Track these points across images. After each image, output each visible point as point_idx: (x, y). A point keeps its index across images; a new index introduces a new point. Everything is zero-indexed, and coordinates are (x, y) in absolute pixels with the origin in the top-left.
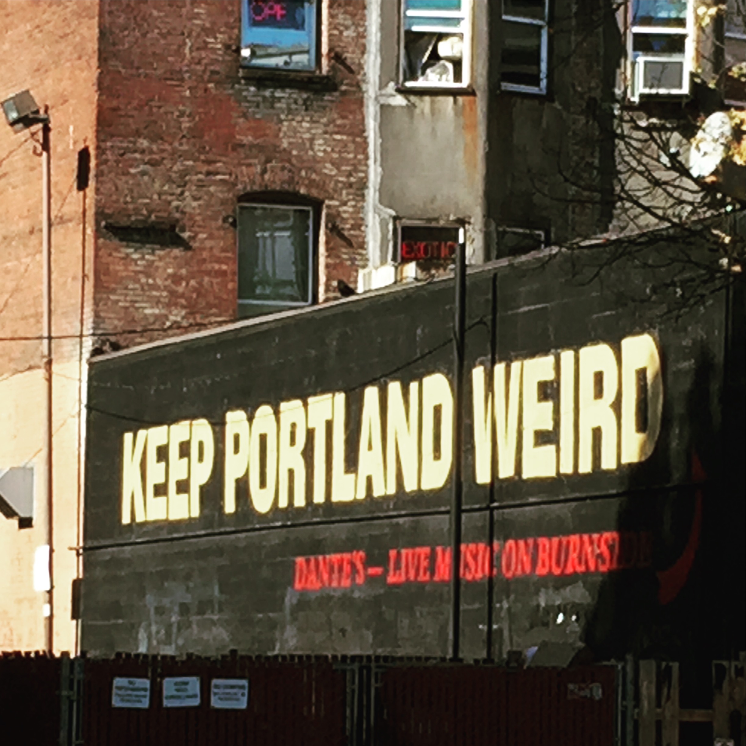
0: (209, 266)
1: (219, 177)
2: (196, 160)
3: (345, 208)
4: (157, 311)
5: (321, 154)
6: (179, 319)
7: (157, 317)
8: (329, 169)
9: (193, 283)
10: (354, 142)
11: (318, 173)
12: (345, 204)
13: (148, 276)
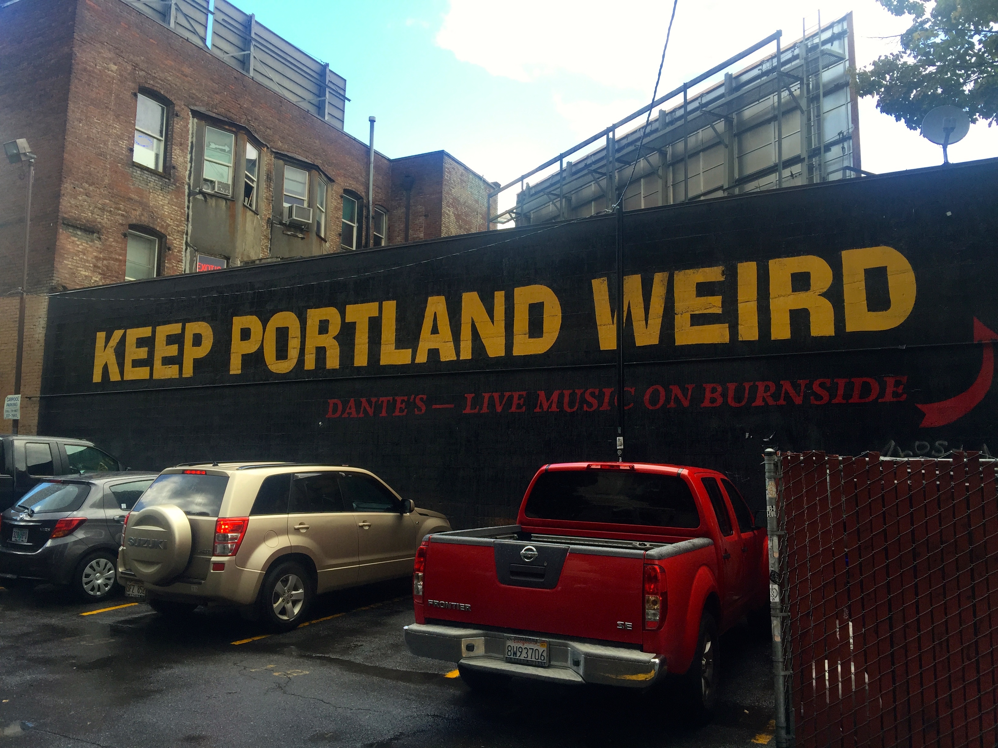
0: (114, 256)
1: (120, 212)
2: (110, 201)
3: (175, 242)
4: (87, 274)
5: (166, 213)
6: (98, 279)
7: (86, 276)
8: (169, 221)
9: (105, 262)
10: (181, 211)
11: (165, 222)
12: (175, 239)
13: (84, 254)
